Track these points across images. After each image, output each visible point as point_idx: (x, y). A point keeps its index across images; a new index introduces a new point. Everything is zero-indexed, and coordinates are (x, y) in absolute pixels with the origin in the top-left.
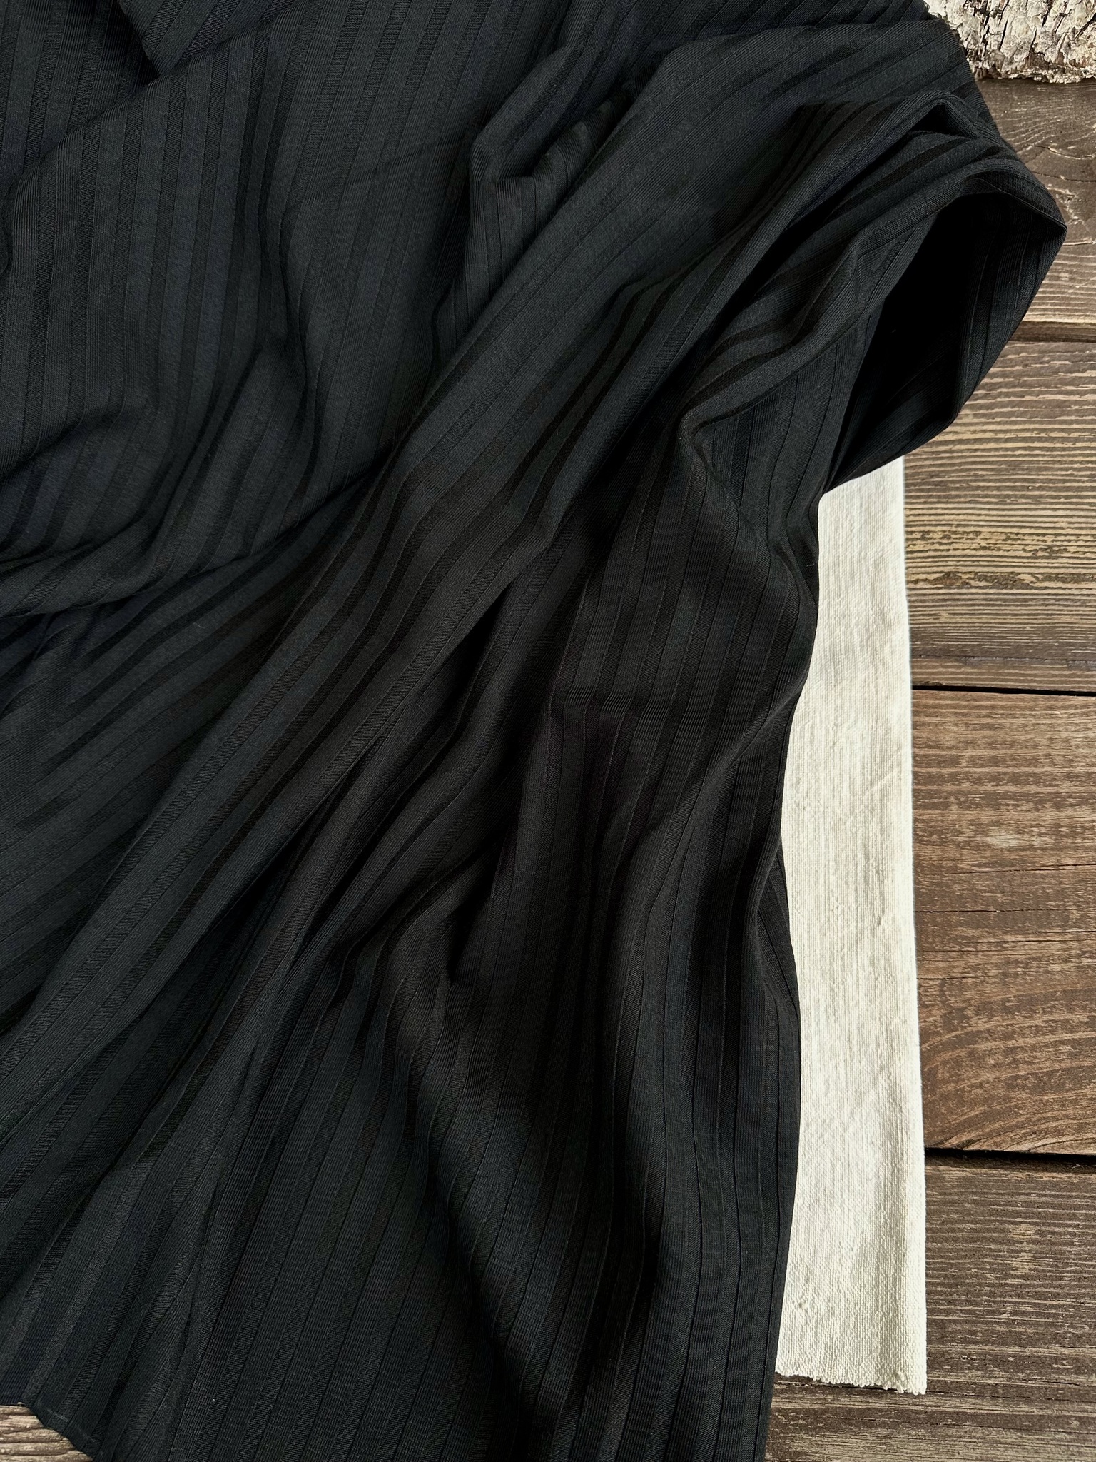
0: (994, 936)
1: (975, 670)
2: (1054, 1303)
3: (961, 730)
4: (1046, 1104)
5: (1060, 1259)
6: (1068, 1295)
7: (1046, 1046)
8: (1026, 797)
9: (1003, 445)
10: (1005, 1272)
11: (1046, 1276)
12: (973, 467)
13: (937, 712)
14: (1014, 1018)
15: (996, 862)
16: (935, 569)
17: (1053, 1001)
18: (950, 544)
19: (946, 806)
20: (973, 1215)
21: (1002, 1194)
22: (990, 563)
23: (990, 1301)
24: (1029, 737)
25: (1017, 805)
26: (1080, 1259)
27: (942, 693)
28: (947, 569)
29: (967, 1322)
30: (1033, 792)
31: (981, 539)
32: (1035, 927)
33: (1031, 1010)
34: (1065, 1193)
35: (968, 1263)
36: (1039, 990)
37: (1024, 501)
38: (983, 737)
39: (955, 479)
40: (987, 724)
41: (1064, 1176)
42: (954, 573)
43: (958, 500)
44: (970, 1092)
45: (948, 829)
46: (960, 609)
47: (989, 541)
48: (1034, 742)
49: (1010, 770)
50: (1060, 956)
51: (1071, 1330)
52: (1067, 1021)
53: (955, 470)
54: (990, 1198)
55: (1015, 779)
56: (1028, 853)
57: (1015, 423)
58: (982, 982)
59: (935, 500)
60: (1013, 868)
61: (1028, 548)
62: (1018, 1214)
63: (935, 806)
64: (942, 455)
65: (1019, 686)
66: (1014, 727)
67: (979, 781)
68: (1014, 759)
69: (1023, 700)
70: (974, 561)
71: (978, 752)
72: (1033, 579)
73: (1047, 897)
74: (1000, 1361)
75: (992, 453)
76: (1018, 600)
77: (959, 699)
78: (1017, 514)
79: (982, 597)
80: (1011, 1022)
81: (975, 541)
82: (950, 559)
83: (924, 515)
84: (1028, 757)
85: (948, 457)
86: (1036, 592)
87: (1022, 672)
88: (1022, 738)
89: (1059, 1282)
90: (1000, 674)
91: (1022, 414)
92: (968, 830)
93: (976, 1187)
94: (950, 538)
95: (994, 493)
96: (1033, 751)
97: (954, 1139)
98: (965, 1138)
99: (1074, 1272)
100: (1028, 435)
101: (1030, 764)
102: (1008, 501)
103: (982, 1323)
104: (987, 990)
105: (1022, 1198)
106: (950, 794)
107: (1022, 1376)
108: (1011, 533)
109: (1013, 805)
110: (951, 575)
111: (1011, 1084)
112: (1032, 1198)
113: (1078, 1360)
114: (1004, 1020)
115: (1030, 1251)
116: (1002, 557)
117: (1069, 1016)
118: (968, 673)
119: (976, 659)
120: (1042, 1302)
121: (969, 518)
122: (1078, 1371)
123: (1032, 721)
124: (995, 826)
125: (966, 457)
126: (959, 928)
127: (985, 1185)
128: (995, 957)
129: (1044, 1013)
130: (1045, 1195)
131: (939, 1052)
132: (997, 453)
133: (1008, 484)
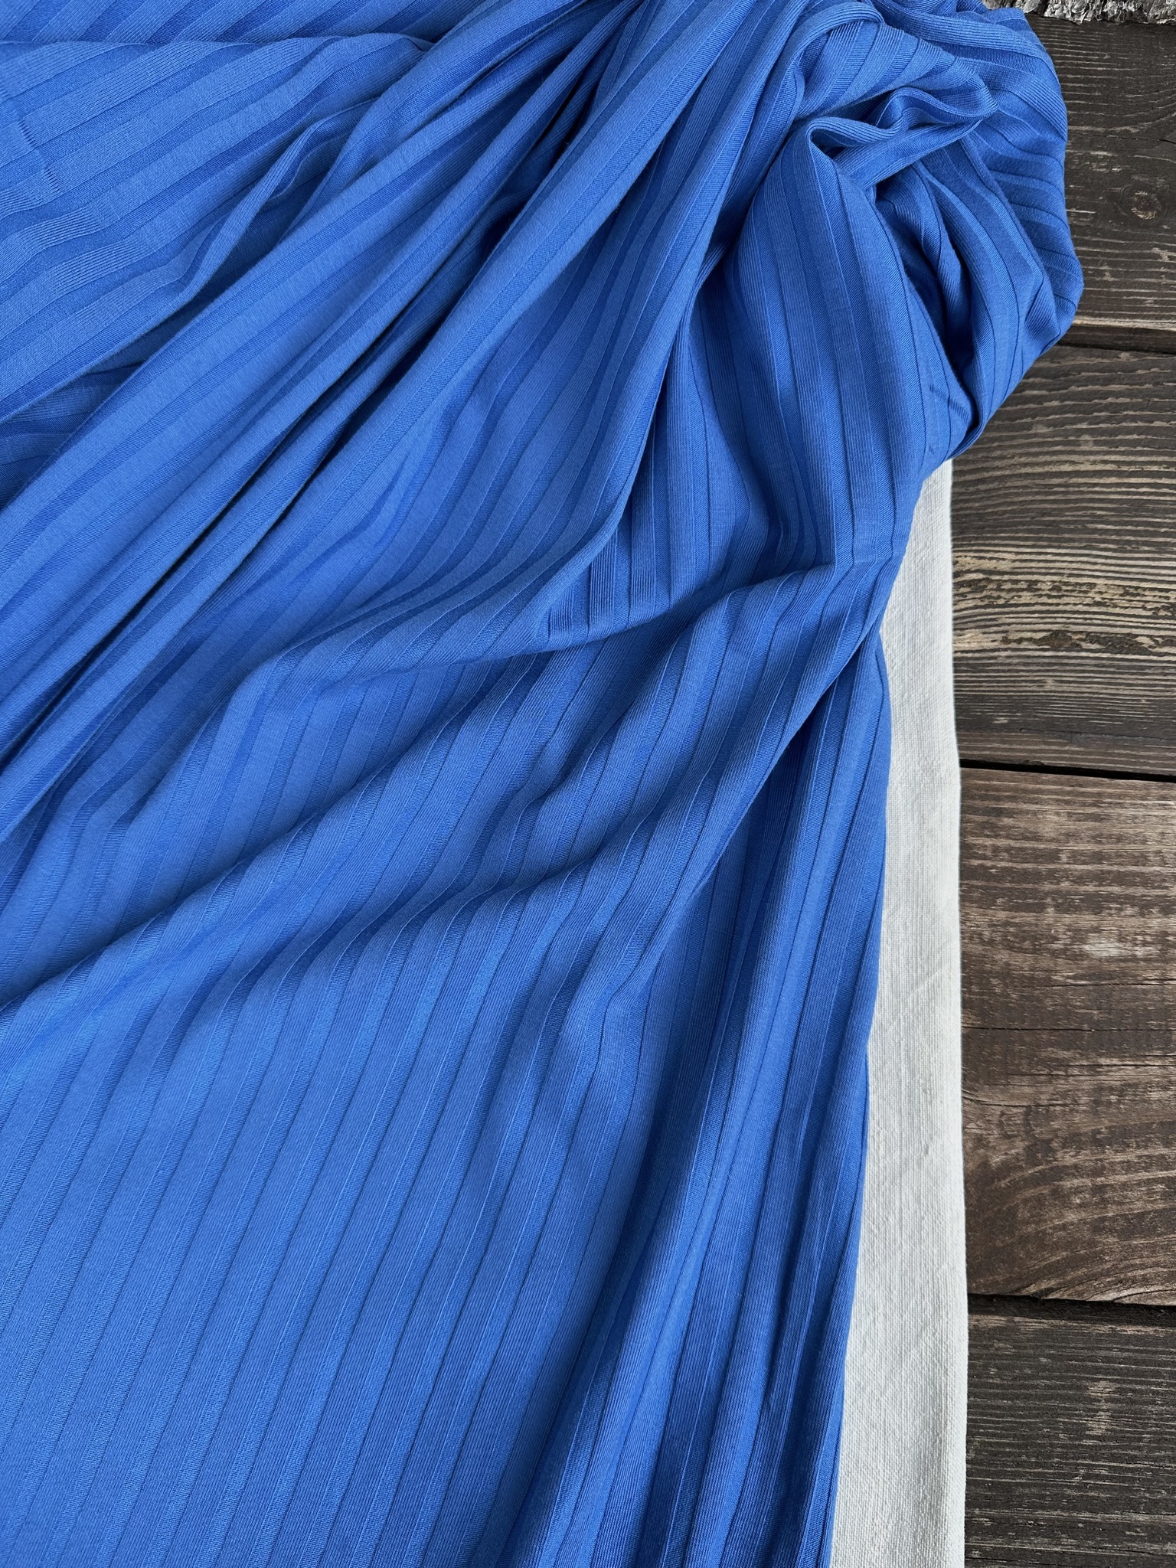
0: (1087, 1059)
1: (1082, 749)
2: (1131, 1466)
3: (1063, 819)
4: (1134, 1249)
5: (1140, 1419)
6: (1147, 1458)
7: (1137, 1184)
8: (1130, 900)
9: (1126, 480)
10: (1080, 1431)
11: (1124, 1437)
12: (1091, 505)
13: (1037, 798)
14: (1104, 1153)
15: (1094, 974)
16: (1042, 627)
17: (1150, 1133)
18: (1060, 597)
19: (1040, 908)
20: (1048, 1370)
21: (1082, 1348)
22: (1104, 622)
23: (1061, 1463)
24: (1139, 830)
25: (1120, 910)
26: (1162, 1420)
27: (1045, 777)
28: (1055, 627)
29: (1035, 1485)
30: (1139, 894)
31: (1096, 593)
32: (1133, 1050)
33: (1124, 1143)
34: (1150, 1348)
35: (1041, 1423)
36: (1133, 1121)
37: (1146, 548)
38: (1088, 829)
39: (1069, 518)
40: (1092, 814)
41: (1150, 1330)
42: (1064, 632)
43: (1072, 544)
44: (1052, 1234)
45: (1042, 935)
46: (1068, 676)
47: (1104, 596)
48: (1144, 836)
49: (1115, 868)
50: (1158, 1082)
51: (1148, 1495)
52: (1163, 1156)
53: (1070, 508)
54: (1068, 1352)
55: (1121, 879)
56: (1130, 964)
57: (1142, 453)
58: (1071, 1111)
59: (1045, 543)
60: (1113, 982)
61: (1149, 606)
62: (1098, 1370)
63: (1028, 908)
64: (1056, 489)
65: (1130, 768)
66: (1122, 818)
67: (1080, 879)
68: (1121, 856)
69: (1135, 787)
70: (1086, 619)
71: (1081, 847)
72: (1152, 643)
73: (1148, 1015)
74: (1069, 1528)
75: (1113, 490)
76: (1134, 667)
77: (1062, 784)
78: (1138, 564)
79: (1093, 662)
80: (1101, 1157)
81: (1090, 595)
82: (1060, 615)
83: (1032, 561)
84: (1136, 854)
85: (1062, 492)
86: (1155, 658)
87: (1134, 753)
88: (1131, 831)
89: (1136, 1444)
90: (1110, 755)
91: (1148, 444)
92: (1065, 937)
93: (1053, 1340)
94: (1060, 590)
95: (1113, 537)
96: (1142, 848)
97: (1032, 1286)
98: (1044, 1285)
99: (1155, 1433)
100: (1155, 468)
101: (1138, 862)
102: (1129, 548)
103: (1052, 1486)
104: (1076, 1120)
105: (1103, 1353)
106: (1047, 894)
107: (1091, 1543)
108: (1130, 587)
109: (1116, 909)
110: (1060, 635)
111: (1098, 1227)
112: (1114, 1353)
113: (1152, 1527)
114: (1093, 1154)
115: (1108, 1410)
116: (1118, 615)
117: (1164, 1151)
118: (1073, 752)
119: (1083, 736)
120: (1118, 1465)
121: (1083, 566)
122: (1152, 1539)
123: (1142, 812)
124: (1095, 932)
125: (1082, 493)
126: (1049, 1049)
127: (1064, 1339)
128: (1087, 1082)
129: (1138, 1147)
130: (1128, 1350)
131: (1021, 1189)
132: (1119, 490)
133: (1129, 528)
